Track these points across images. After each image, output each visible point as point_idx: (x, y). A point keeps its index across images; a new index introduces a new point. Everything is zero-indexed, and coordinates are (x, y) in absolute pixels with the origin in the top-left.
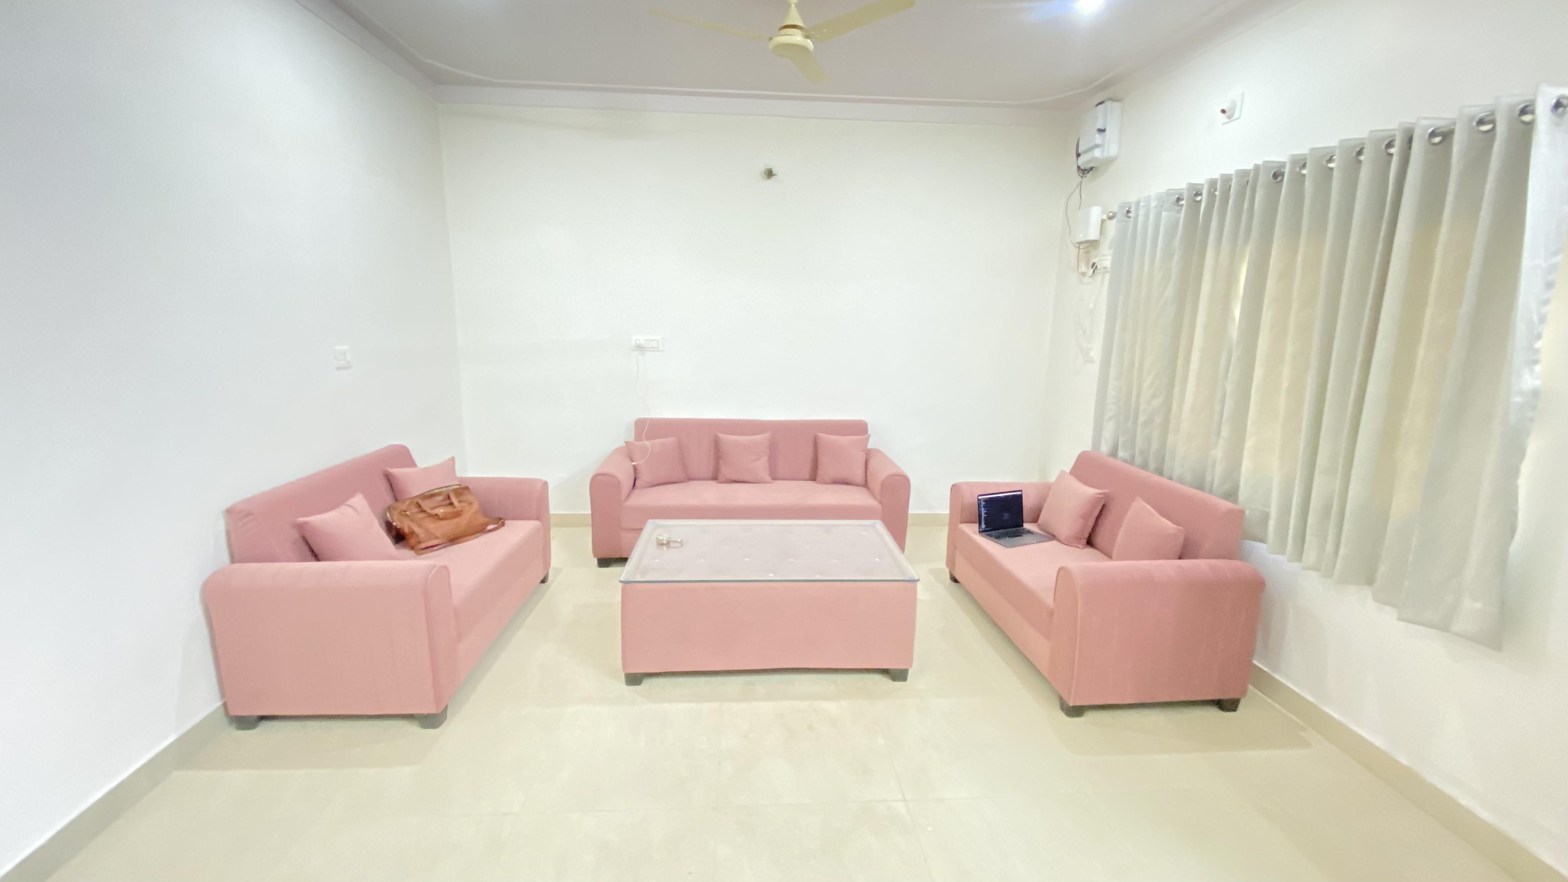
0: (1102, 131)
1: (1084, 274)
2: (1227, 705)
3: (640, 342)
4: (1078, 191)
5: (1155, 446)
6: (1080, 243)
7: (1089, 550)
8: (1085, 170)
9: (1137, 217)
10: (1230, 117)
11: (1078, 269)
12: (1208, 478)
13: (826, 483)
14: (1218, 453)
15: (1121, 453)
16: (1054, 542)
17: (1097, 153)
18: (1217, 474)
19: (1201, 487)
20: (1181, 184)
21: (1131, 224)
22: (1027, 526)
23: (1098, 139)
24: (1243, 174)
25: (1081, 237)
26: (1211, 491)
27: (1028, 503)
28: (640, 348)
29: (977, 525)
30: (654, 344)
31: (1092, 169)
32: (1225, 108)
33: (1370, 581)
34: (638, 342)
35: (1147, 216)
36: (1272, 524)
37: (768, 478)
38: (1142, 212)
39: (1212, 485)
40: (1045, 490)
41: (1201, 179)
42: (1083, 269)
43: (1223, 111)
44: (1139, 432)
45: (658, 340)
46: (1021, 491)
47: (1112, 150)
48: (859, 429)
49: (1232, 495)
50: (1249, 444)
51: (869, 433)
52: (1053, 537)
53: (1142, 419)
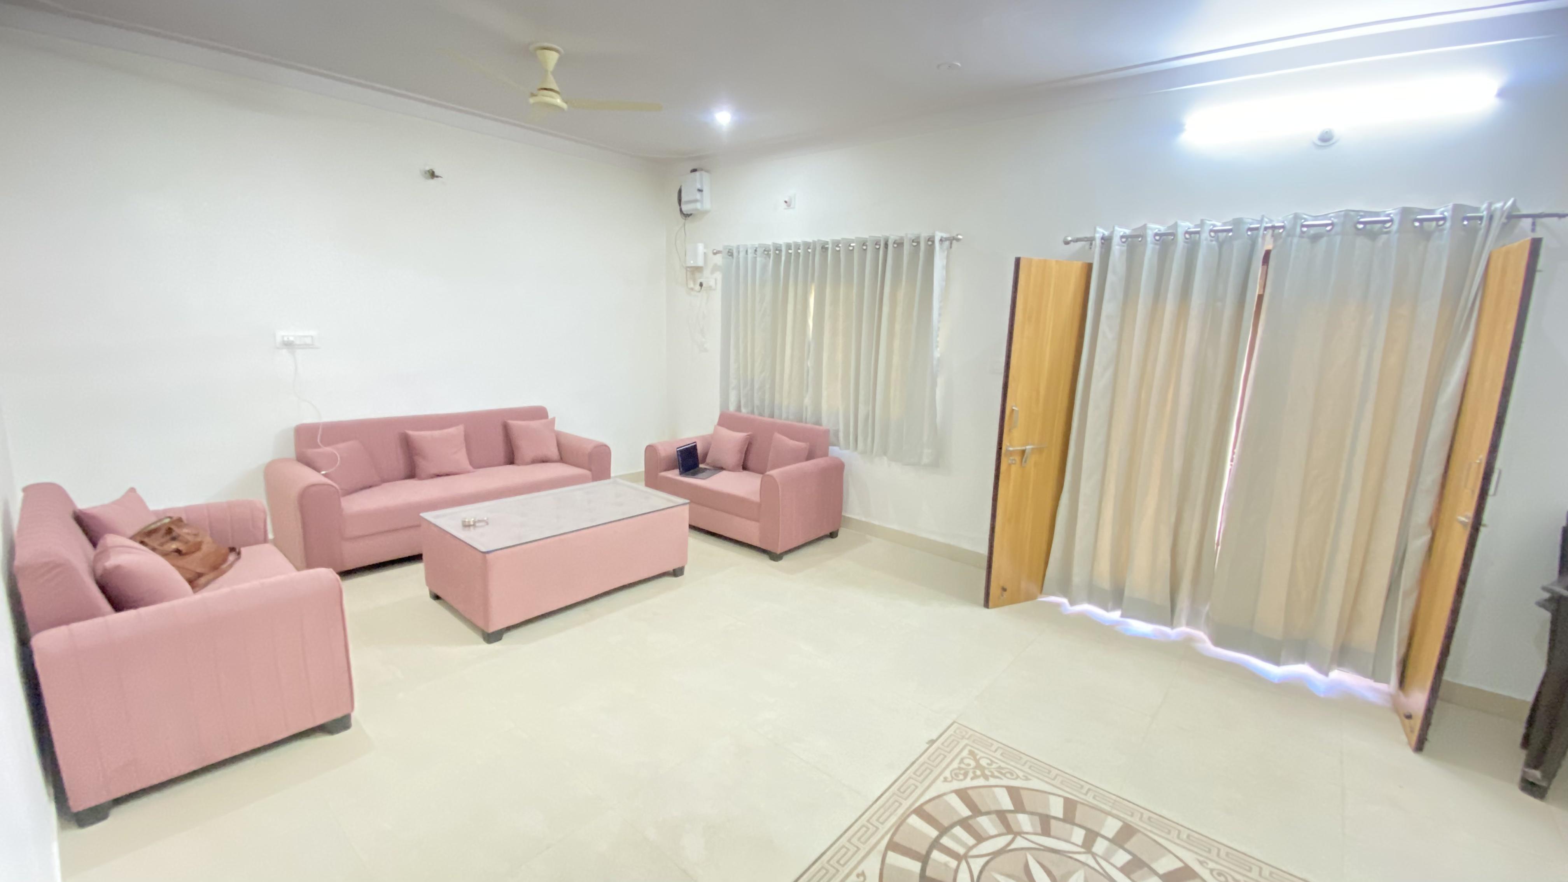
0: (700, 191)
1: (692, 289)
2: (833, 535)
3: (288, 338)
4: (683, 228)
5: (767, 402)
6: (689, 267)
7: (745, 472)
8: (687, 215)
9: (738, 258)
10: (789, 206)
11: (687, 284)
12: (804, 416)
13: (527, 464)
14: (807, 401)
15: (744, 410)
16: (724, 473)
17: (698, 206)
18: (809, 414)
19: (801, 421)
20: (769, 242)
21: (734, 260)
22: (701, 466)
23: (698, 196)
24: (807, 245)
25: (691, 263)
26: (806, 423)
27: (700, 450)
28: (288, 345)
29: (678, 470)
30: (308, 341)
31: (691, 214)
32: (786, 200)
33: (885, 453)
34: (286, 339)
35: (746, 259)
36: (841, 435)
37: (470, 467)
38: (742, 254)
39: (806, 418)
40: (709, 441)
41: (782, 241)
42: (691, 285)
43: (786, 202)
44: (755, 395)
45: (312, 337)
46: (695, 442)
47: (707, 205)
48: (539, 413)
49: (818, 423)
50: (825, 393)
51: (550, 416)
52: (722, 469)
53: (756, 386)
